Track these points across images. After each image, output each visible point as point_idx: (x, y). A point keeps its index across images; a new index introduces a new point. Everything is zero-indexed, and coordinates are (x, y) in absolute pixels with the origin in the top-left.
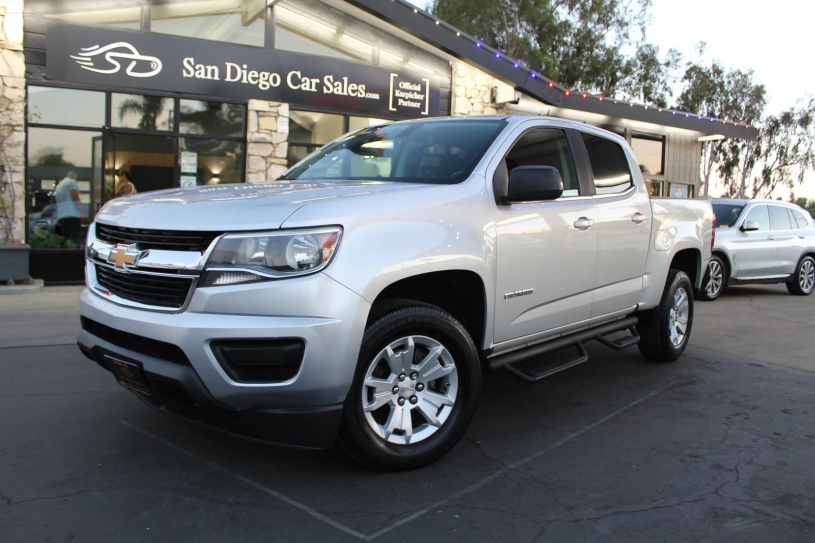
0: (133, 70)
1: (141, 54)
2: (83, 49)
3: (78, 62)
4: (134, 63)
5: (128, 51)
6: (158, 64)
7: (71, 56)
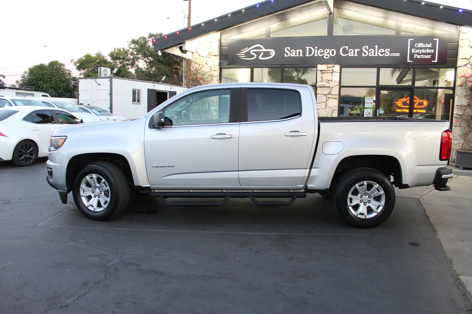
2: (241, 50)
3: (239, 56)
4: (262, 53)
5: (260, 48)
6: (273, 53)
7: (237, 54)
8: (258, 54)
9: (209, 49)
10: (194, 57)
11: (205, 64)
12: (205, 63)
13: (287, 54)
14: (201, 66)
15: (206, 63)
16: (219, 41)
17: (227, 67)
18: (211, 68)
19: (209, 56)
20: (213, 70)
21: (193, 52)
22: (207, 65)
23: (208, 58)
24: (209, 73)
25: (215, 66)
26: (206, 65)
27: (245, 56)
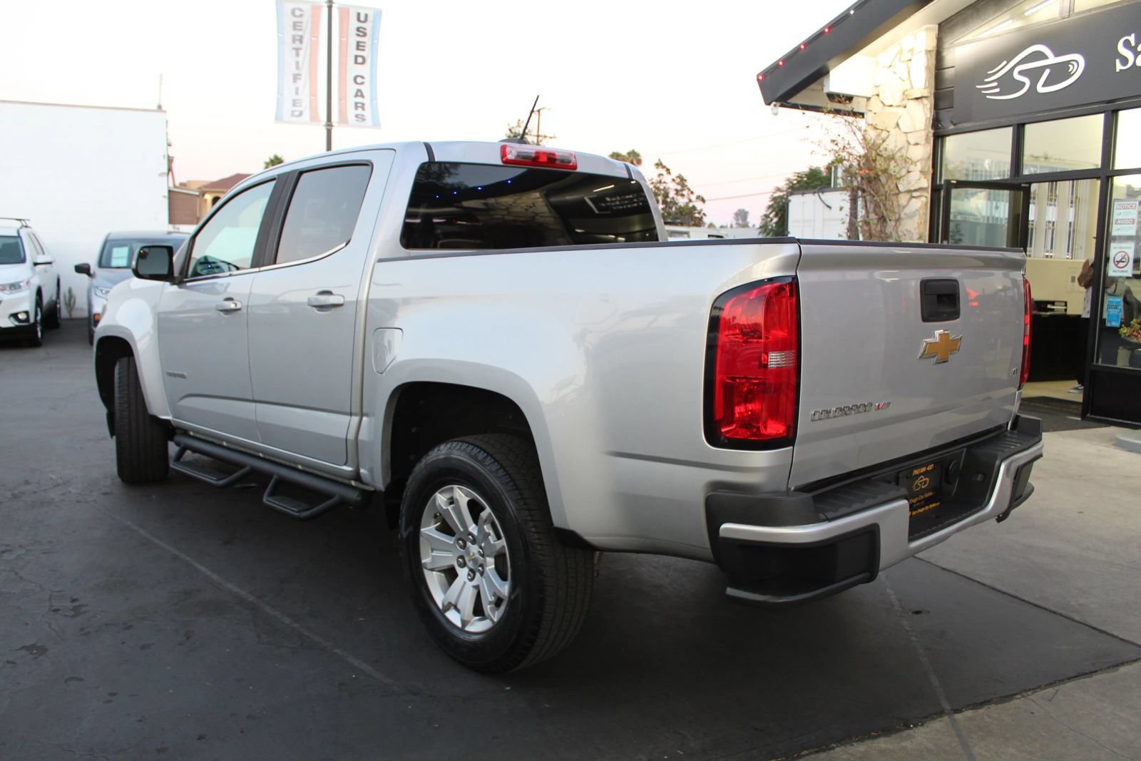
0: (1044, 85)
1: (1056, 55)
2: (989, 72)
3: (983, 92)
4: (1047, 72)
5: (1039, 56)
6: (1078, 63)
7: (978, 87)
8: (1034, 75)
9: (903, 80)
10: (871, 111)
11: (895, 128)
12: (894, 124)
13: (1124, 61)
14: (884, 134)
15: (898, 125)
16: (934, 54)
17: (952, 130)
18: (907, 137)
19: (905, 102)
20: (912, 142)
21: (869, 96)
22: (900, 129)
23: (901, 110)
24: (904, 151)
25: (917, 131)
26: (897, 129)
27: (997, 90)
